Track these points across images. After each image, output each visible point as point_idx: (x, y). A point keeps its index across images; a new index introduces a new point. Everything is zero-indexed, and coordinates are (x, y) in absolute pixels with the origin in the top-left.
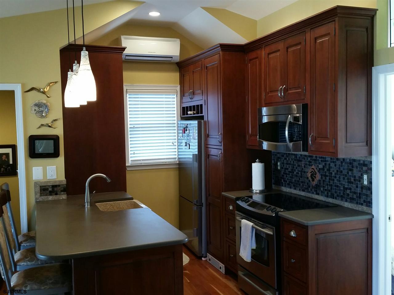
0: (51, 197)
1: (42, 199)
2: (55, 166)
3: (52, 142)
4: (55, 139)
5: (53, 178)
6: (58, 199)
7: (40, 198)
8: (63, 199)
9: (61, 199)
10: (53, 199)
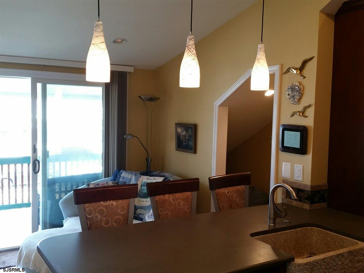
0: (295, 203)
1: (287, 201)
2: (302, 166)
3: (298, 134)
4: (303, 130)
5: (299, 180)
6: (301, 207)
7: (285, 200)
8: (306, 210)
9: (304, 208)
10: (297, 206)
